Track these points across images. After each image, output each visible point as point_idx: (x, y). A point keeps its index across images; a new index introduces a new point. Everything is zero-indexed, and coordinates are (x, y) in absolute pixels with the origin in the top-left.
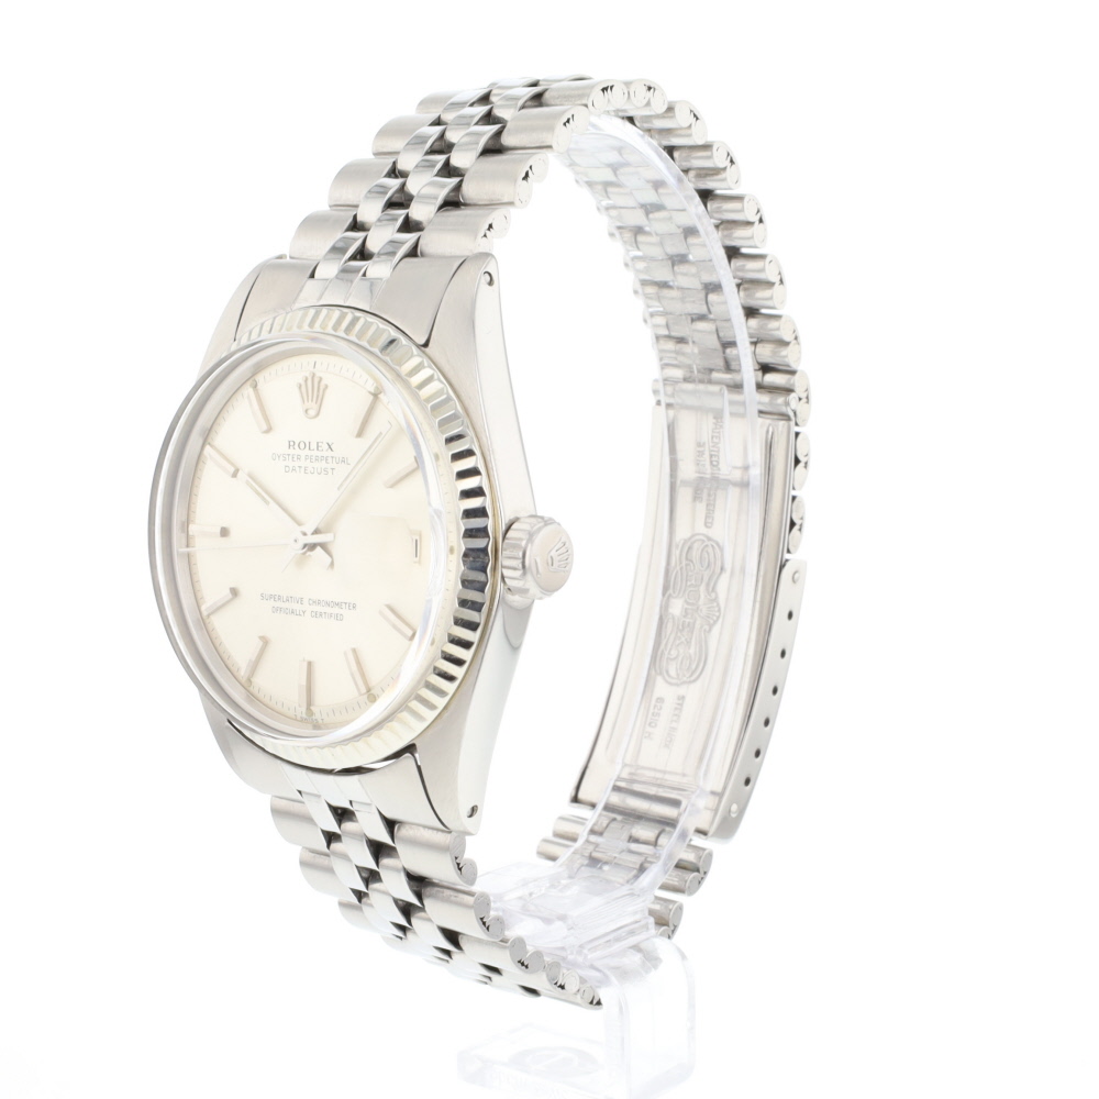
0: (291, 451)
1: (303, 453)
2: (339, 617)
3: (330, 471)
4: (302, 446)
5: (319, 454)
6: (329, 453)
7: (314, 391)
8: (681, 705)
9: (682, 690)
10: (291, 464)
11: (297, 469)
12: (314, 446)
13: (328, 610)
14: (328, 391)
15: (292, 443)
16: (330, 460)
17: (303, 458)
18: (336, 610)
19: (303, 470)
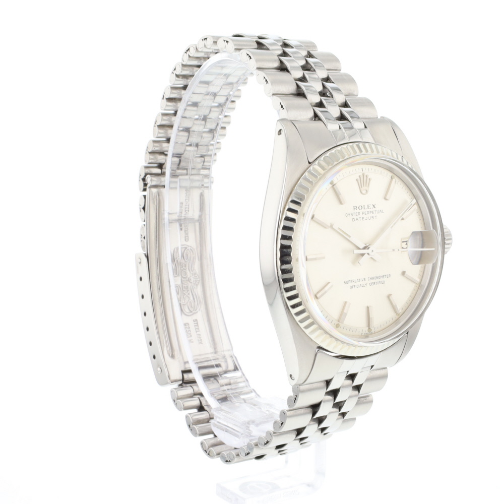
0: (355, 211)
1: (361, 211)
2: (383, 282)
3: (375, 217)
4: (360, 208)
5: (369, 210)
6: (374, 209)
7: (363, 182)
8: (197, 323)
9: (194, 317)
10: (355, 217)
11: (359, 219)
12: (366, 207)
13: (377, 280)
14: (371, 181)
15: (355, 207)
16: (374, 212)
17: (361, 214)
18: (382, 279)
19: (361, 219)
